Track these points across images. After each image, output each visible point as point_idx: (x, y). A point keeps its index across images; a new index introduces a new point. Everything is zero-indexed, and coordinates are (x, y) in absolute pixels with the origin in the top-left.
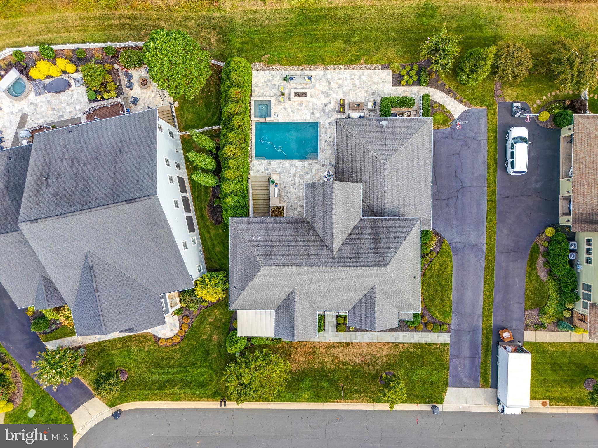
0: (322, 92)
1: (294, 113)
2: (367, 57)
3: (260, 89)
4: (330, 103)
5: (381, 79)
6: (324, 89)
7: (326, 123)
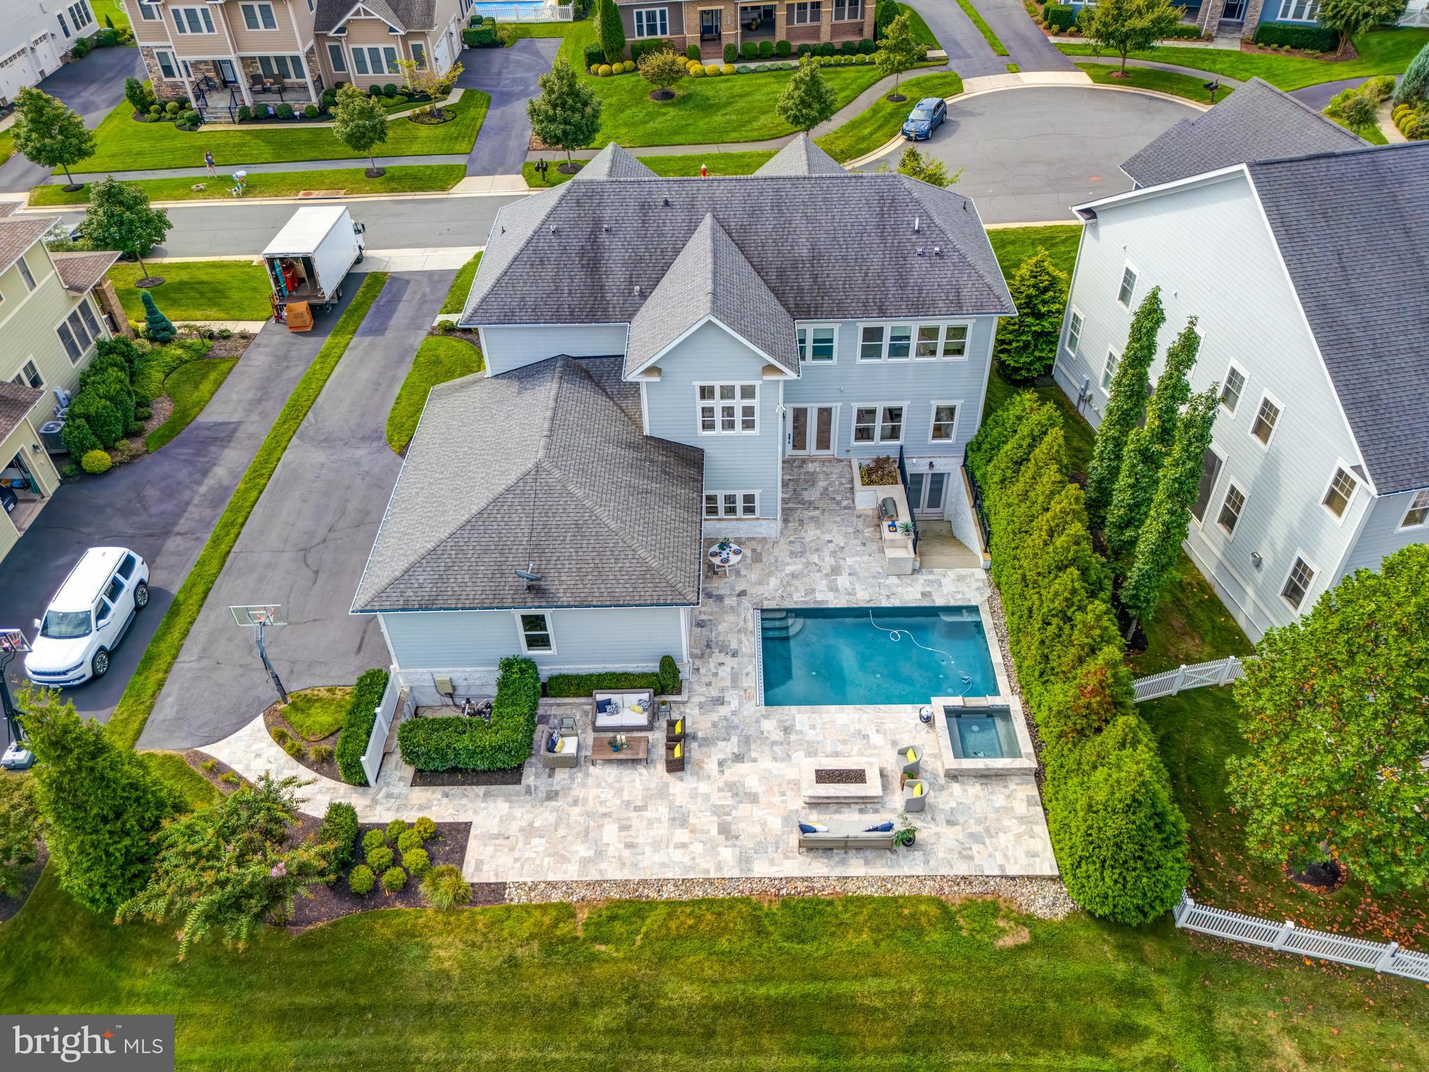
0: (754, 798)
1: (859, 732)
2: (563, 929)
3: (1008, 810)
4: (721, 764)
5: (512, 849)
6: (744, 809)
7: (734, 705)
